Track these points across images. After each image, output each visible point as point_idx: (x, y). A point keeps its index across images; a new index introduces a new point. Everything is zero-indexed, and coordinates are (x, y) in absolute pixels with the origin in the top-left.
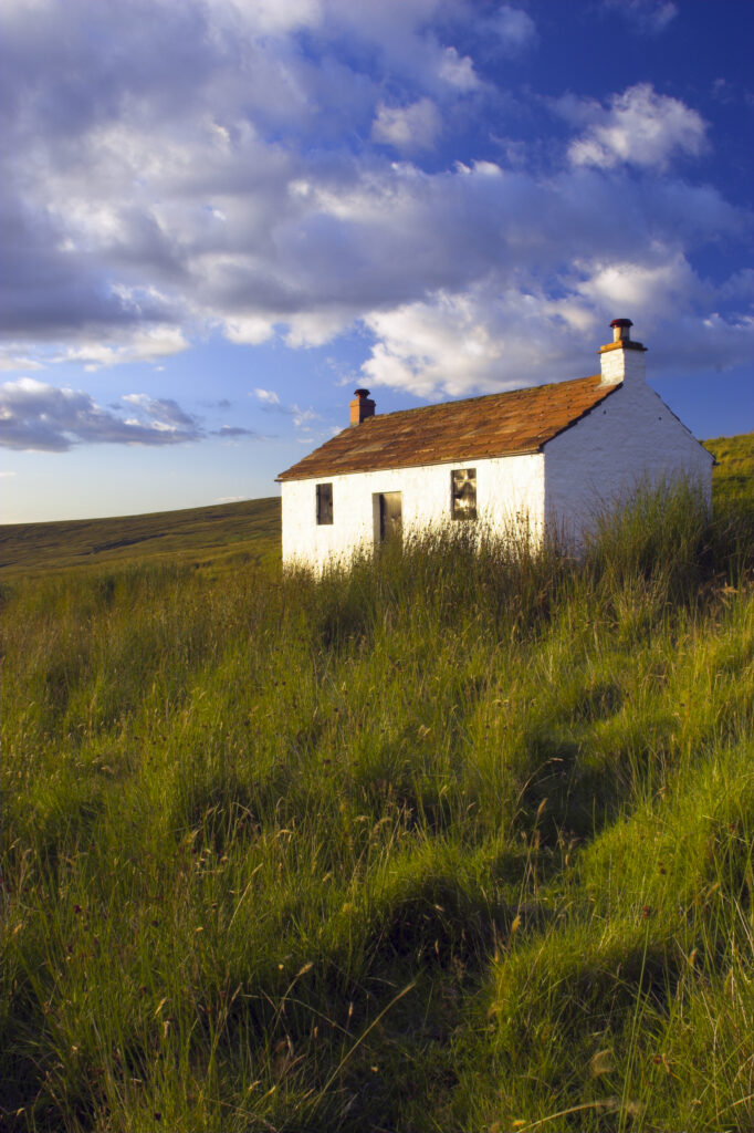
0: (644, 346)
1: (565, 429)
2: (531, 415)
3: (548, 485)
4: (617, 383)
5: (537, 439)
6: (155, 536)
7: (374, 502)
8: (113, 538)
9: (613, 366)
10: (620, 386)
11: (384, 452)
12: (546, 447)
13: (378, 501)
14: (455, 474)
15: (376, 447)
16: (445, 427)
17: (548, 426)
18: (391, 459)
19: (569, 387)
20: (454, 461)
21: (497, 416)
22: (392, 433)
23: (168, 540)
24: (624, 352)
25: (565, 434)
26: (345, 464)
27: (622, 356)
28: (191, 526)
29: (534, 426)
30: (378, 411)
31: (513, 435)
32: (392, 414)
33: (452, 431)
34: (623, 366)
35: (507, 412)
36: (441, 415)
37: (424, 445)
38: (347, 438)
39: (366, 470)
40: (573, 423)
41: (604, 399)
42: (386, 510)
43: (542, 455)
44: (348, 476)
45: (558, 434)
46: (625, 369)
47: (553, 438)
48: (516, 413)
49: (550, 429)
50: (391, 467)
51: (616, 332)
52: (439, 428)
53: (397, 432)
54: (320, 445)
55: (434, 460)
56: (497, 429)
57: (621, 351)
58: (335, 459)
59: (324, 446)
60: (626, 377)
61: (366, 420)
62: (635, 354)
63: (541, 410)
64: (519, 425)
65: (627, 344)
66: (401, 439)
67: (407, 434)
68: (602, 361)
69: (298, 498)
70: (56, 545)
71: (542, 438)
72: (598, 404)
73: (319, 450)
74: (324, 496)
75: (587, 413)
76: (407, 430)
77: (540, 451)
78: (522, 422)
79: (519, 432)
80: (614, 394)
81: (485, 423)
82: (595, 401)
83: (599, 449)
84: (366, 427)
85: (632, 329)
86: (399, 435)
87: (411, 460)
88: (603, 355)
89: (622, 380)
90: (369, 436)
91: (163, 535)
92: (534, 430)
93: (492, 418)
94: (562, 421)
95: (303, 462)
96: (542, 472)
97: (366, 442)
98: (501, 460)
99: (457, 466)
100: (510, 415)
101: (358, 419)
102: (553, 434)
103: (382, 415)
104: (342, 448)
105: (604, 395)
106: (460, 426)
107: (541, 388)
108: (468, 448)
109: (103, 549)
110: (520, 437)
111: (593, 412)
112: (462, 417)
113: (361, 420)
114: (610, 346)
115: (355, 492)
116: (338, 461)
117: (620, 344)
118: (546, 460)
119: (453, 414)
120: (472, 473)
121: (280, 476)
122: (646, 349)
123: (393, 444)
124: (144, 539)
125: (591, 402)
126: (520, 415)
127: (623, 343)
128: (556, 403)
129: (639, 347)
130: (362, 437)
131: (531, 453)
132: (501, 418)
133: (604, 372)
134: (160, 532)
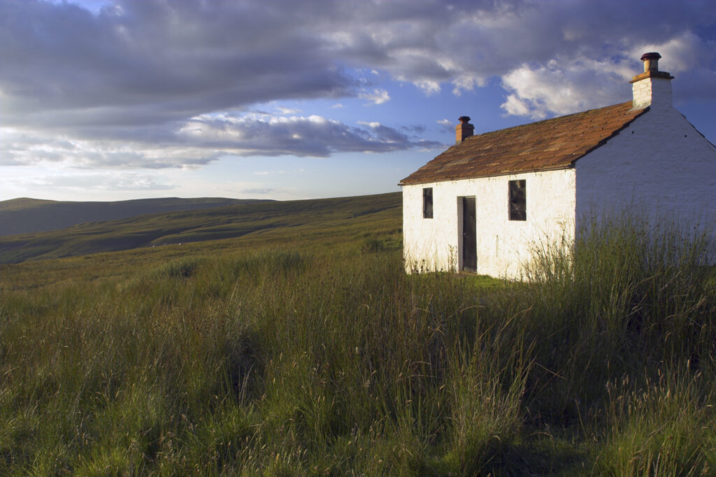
0: (671, 75)
1: (595, 148)
2: (573, 136)
3: (578, 195)
4: (645, 107)
5: (571, 156)
6: (391, 207)
7: (458, 203)
8: (365, 208)
9: (642, 94)
10: (647, 110)
11: (468, 164)
12: (577, 163)
13: (462, 202)
14: (512, 184)
15: (464, 161)
16: (514, 145)
17: (583, 145)
18: (470, 170)
19: (608, 111)
20: (510, 174)
21: (551, 136)
22: (478, 149)
24: (651, 80)
25: (595, 151)
26: (441, 173)
27: (650, 84)
29: (573, 145)
31: (556, 152)
32: (483, 135)
33: (516, 149)
34: (651, 93)
35: (559, 133)
36: (514, 136)
37: (494, 160)
38: (450, 153)
39: (452, 179)
40: (603, 143)
41: (632, 121)
42: (467, 208)
43: (574, 169)
44: (442, 183)
45: (588, 152)
46: (653, 95)
47: (584, 155)
48: (564, 133)
49: (584, 147)
50: (468, 177)
51: (646, 64)
52: (508, 146)
53: (481, 149)
54: (433, 158)
55: (496, 173)
56: (548, 146)
57: (649, 80)
58: (436, 170)
59: (435, 159)
60: (653, 101)
61: (466, 139)
62: (662, 82)
63: (582, 131)
64: (564, 144)
65: (655, 74)
66: (482, 155)
67: (487, 151)
68: (633, 89)
70: (331, 212)
71: (575, 155)
72: (626, 125)
73: (431, 162)
74: (428, 197)
75: (615, 133)
76: (488, 147)
77: (571, 167)
78: (566, 141)
79: (561, 150)
80: (642, 117)
81: (539, 142)
82: (624, 123)
84: (464, 145)
85: (660, 61)
86: (480, 152)
87: (481, 172)
88: (634, 84)
89: (649, 104)
91: (396, 206)
92: (571, 150)
93: (546, 138)
94: (593, 141)
95: (419, 171)
96: (574, 184)
97: (461, 156)
98: (543, 173)
99: (513, 178)
100: (560, 135)
101: (460, 139)
102: (584, 152)
104: (445, 161)
105: (632, 118)
106: (524, 144)
107: (587, 112)
108: (521, 162)
109: (360, 215)
110: (560, 154)
111: (621, 132)
112: (526, 137)
113: (463, 140)
114: (640, 76)
115: (447, 193)
116: (438, 171)
117: (648, 74)
118: (577, 173)
119: (521, 135)
120: (523, 183)
121: (401, 181)
122: (673, 78)
123: (475, 159)
124: (385, 209)
125: (620, 124)
126: (566, 135)
127: (651, 73)
128: (594, 125)
129: (666, 76)
130: (459, 153)
131: (565, 168)
132: (552, 138)
133: (635, 98)
134: (394, 205)
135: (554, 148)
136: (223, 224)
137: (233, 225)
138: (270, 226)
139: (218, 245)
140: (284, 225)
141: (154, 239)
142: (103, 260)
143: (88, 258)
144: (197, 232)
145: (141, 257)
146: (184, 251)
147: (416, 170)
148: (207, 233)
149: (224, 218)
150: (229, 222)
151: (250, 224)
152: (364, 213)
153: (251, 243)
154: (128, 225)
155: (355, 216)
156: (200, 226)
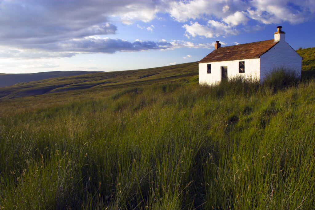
1: (265, 53)
2: (258, 49)
3: (261, 65)
5: (258, 55)
6: (156, 74)
7: (221, 69)
8: (145, 75)
9: (277, 37)
10: (279, 42)
11: (223, 57)
12: (260, 57)
14: (240, 62)
15: (221, 56)
16: (238, 51)
17: (261, 52)
18: (225, 59)
19: (267, 42)
20: (240, 59)
21: (250, 49)
23: (160, 75)
25: (265, 54)
26: (214, 59)
27: (279, 35)
28: (166, 71)
29: (258, 52)
30: (221, 46)
31: (253, 54)
34: (279, 37)
35: (252, 48)
36: (237, 48)
37: (233, 55)
38: (214, 53)
39: (219, 61)
40: (267, 51)
41: (274, 45)
42: (224, 71)
44: (215, 62)
45: (263, 54)
46: (280, 38)
48: (254, 48)
50: (225, 60)
51: (278, 29)
52: (236, 51)
53: (226, 52)
54: (208, 55)
55: (235, 59)
56: (250, 52)
58: (212, 58)
59: (209, 55)
60: (280, 40)
61: (219, 48)
62: (282, 34)
63: (260, 47)
64: (255, 51)
65: (281, 32)
67: (229, 52)
68: (275, 36)
69: (202, 67)
70: (130, 76)
71: (260, 54)
72: (273, 46)
74: (209, 67)
75: (270, 49)
76: (229, 51)
77: (259, 58)
78: (255, 50)
79: (255, 53)
80: (277, 44)
81: (247, 50)
82: (272, 46)
83: (273, 57)
84: (219, 50)
85: (282, 28)
86: (227, 53)
88: (275, 35)
89: (279, 40)
90: (220, 52)
93: (249, 49)
94: (264, 50)
95: (204, 59)
96: (260, 62)
97: (219, 54)
98: (250, 59)
101: (216, 48)
103: (222, 47)
104: (213, 55)
105: (274, 44)
106: (241, 51)
107: (260, 42)
108: (243, 56)
109: (143, 77)
110: (255, 54)
111: (272, 48)
112: (242, 49)
113: (217, 48)
114: (277, 33)
115: (216, 66)
116: (212, 59)
117: (279, 32)
118: (260, 60)
119: (239, 48)
120: (244, 62)
123: (225, 55)
124: (154, 75)
125: (271, 46)
128: (264, 46)
129: (284, 33)
130: (218, 53)
131: (257, 58)
132: (251, 49)
133: (275, 38)
134: (158, 73)
135: (253, 52)
136: (82, 82)
137: (87, 83)
138: (104, 83)
140: (110, 82)
141: (52, 89)
144: (71, 86)
148: (76, 87)
149: (83, 80)
150: (85, 81)
151: (95, 82)
152: (145, 77)
154: (39, 84)
155: (141, 78)
156: (72, 84)
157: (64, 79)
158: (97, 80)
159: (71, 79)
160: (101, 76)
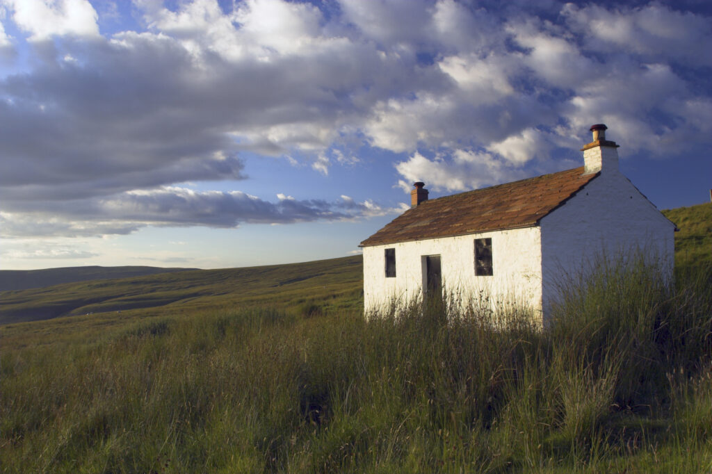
0: (617, 144)
1: (557, 208)
2: (531, 198)
3: (543, 250)
4: (597, 172)
5: (535, 215)
6: (317, 275)
7: (422, 262)
9: (593, 159)
10: (598, 174)
11: (430, 226)
12: (542, 221)
13: (426, 260)
14: (477, 242)
15: (425, 223)
16: (473, 208)
17: (544, 205)
18: (435, 230)
19: (561, 176)
20: (475, 233)
21: (509, 198)
22: (437, 212)
23: (325, 277)
24: (601, 148)
25: (556, 211)
26: (403, 234)
27: (600, 152)
28: (339, 269)
29: (534, 206)
30: (430, 197)
31: (518, 212)
32: (438, 199)
33: (477, 211)
34: (600, 159)
35: (516, 195)
36: (471, 199)
37: (457, 221)
38: (407, 216)
39: (416, 239)
40: (562, 203)
41: (586, 184)
42: (432, 266)
43: (538, 227)
44: (405, 243)
45: (551, 212)
46: (603, 162)
47: (547, 214)
48: (522, 196)
49: (545, 208)
50: (433, 237)
51: (595, 134)
52: (468, 208)
53: (440, 211)
54: (390, 222)
55: (462, 232)
56: (508, 208)
57: (599, 148)
58: (397, 232)
59: (393, 222)
60: (603, 167)
61: (422, 203)
62: (609, 150)
63: (540, 194)
64: (525, 205)
65: (605, 144)
66: (442, 217)
67: (447, 213)
68: (585, 156)
69: (374, 258)
70: (257, 281)
71: (539, 215)
72: (582, 188)
73: (389, 225)
74: (390, 257)
75: (573, 195)
76: (447, 210)
77: (536, 225)
78: (526, 203)
79: (523, 210)
80: (595, 180)
81: (499, 204)
82: (580, 186)
83: (583, 222)
84: (421, 208)
85: (607, 131)
86: (442, 214)
87: (446, 232)
88: (585, 152)
89: (600, 169)
90: (422, 214)
91: (322, 274)
92: (533, 209)
93: (505, 200)
94: (554, 201)
95: (379, 233)
96: (539, 240)
97: (420, 219)
98: (509, 231)
99: (478, 236)
100: (519, 197)
101: (416, 203)
102: (547, 212)
103: (432, 200)
104: (404, 223)
105: (586, 181)
106: (483, 207)
107: (541, 177)
108: (485, 223)
109: (286, 283)
110: (523, 214)
111: (577, 194)
112: (484, 200)
113: (419, 203)
114: (591, 145)
115: (410, 254)
116: (400, 233)
117: (598, 143)
118: (541, 231)
119: (479, 198)
120: (489, 241)
121: (361, 243)
122: (618, 146)
123: (436, 221)
124: (310, 277)
125: (576, 187)
126: (525, 198)
127: (600, 142)
128: (551, 188)
129: (612, 145)
130: (418, 215)
131: (530, 226)
132: (511, 201)
133: (586, 164)
134: (320, 273)
135: (516, 209)
136: (147, 293)
137: (158, 294)
138: (196, 295)
139: (148, 313)
140: (209, 294)
141: (75, 308)
142: (27, 330)
143: (9, 327)
144: (119, 301)
145: (67, 326)
146: (114, 320)
147: (376, 232)
148: (131, 302)
149: (148, 287)
150: (153, 291)
151: (175, 293)
152: (290, 281)
153: (182, 311)
154: (47, 294)
155: (282, 284)
156: (123, 295)
157: (106, 285)
158: (180, 288)
159: (121, 284)
160: (191, 280)
